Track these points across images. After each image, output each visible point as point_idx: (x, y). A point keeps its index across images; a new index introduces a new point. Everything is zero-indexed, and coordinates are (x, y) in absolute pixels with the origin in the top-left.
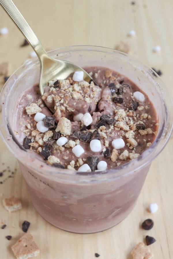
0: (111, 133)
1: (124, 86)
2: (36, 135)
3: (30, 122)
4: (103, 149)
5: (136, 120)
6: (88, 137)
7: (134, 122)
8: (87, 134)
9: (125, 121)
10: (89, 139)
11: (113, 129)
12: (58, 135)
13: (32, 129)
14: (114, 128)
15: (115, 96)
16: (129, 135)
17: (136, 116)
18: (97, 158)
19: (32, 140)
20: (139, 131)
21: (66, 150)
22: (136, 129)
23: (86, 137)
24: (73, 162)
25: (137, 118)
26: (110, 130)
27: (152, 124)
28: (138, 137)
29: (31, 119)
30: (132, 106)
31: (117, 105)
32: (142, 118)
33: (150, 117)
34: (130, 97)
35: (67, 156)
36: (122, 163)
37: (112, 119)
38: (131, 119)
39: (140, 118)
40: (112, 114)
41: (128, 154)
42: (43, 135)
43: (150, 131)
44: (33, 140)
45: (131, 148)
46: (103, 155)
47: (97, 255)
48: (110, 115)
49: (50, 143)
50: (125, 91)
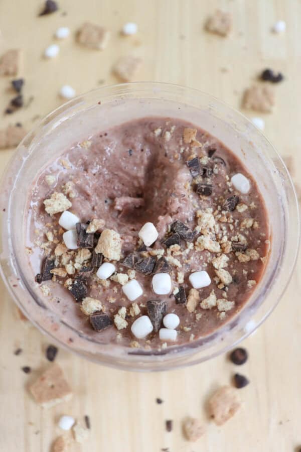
0: (188, 257)
1: (216, 160)
2: (62, 254)
3: (52, 227)
4: (174, 289)
5: (233, 231)
6: (149, 269)
7: (228, 234)
8: (149, 261)
9: (214, 232)
10: (151, 271)
11: (192, 248)
12: (99, 259)
13: (56, 242)
14: (194, 248)
15: (199, 180)
16: (219, 265)
17: (233, 224)
18: (163, 306)
19: (56, 263)
20: (237, 254)
21: (113, 286)
22: (232, 250)
23: (147, 269)
24: (123, 311)
25: (234, 226)
26: (187, 251)
27: (259, 239)
28: (234, 265)
29: (53, 221)
30: (227, 206)
31: (201, 199)
32: (242, 228)
33: (256, 225)
34: (226, 185)
35: (114, 297)
36: (205, 314)
37: (191, 231)
38: (224, 228)
39: (240, 228)
40: (191, 218)
41: (215, 300)
42: (74, 254)
43: (254, 254)
44: (58, 263)
45: (221, 286)
46: (173, 299)
47: (159, 401)
48: (188, 221)
49: (85, 274)
50: (216, 171)
